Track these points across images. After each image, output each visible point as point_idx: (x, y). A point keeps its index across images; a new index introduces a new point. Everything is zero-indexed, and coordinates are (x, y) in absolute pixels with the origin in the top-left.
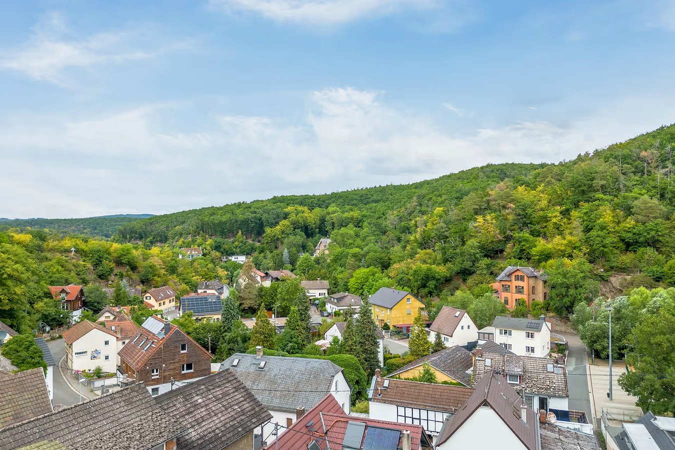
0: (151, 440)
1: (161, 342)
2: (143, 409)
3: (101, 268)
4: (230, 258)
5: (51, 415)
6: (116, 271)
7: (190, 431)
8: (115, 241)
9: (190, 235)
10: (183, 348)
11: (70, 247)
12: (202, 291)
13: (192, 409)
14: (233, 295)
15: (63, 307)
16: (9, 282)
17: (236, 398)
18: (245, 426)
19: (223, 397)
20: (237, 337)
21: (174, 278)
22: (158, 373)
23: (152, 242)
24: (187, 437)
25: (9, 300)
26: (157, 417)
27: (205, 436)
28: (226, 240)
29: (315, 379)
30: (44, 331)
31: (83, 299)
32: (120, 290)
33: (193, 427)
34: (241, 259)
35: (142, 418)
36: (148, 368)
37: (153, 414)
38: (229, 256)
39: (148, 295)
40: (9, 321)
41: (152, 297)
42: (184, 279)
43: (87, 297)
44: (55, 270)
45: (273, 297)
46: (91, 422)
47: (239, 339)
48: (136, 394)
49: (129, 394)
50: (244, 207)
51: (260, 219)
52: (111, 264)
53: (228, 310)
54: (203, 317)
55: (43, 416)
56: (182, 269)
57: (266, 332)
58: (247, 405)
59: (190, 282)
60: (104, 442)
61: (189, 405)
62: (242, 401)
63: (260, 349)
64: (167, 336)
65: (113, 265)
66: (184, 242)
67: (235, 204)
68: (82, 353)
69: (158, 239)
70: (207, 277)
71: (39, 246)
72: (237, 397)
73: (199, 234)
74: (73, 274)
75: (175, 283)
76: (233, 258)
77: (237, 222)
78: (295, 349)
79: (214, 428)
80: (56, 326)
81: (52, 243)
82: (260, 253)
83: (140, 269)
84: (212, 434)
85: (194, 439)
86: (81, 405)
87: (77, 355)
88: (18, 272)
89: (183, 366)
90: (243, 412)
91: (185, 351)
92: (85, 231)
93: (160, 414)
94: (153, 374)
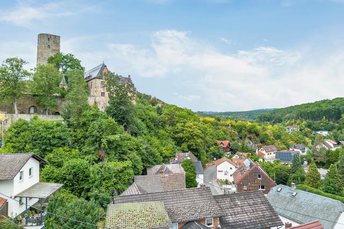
0: (204, 215)
1: (248, 172)
2: (207, 199)
3: (241, 134)
4: (317, 132)
5: (167, 192)
6: (248, 136)
7: (229, 217)
8: (257, 122)
9: (294, 119)
10: (259, 177)
11: (229, 124)
12: (292, 149)
13: (234, 206)
14: (309, 153)
15: (222, 150)
16: (195, 137)
17: (261, 207)
18: (263, 224)
19: (253, 205)
20: (298, 177)
21: (279, 141)
22: (246, 187)
23: (274, 123)
24: (227, 220)
25: (195, 145)
26: (212, 205)
27: (237, 222)
28: (315, 122)
29: (328, 211)
30: (213, 160)
31: (230, 147)
32: (244, 145)
33: (231, 215)
34: (325, 133)
35: (205, 203)
36: (241, 183)
37: (210, 203)
38: (317, 131)
39: (262, 149)
40: (196, 154)
41: (264, 150)
42: (284, 142)
43: (232, 147)
44: (221, 134)
45: (337, 157)
46: (182, 199)
47: (299, 178)
48: (205, 191)
49: (202, 191)
50: (328, 102)
51: (338, 109)
52: (246, 132)
53: (295, 161)
54: (288, 163)
55: (164, 191)
56: (284, 137)
57: (315, 177)
58: (268, 213)
59: (287, 144)
60: (185, 209)
61: (232, 204)
62: (265, 210)
63: (294, 185)
64: (251, 169)
65: (246, 133)
66: (290, 123)
67: (321, 101)
68: (221, 171)
69: (277, 121)
70: (297, 142)
71: (217, 123)
72: (263, 207)
73: (299, 118)
74: (228, 136)
75: (279, 144)
76: (319, 132)
77: (322, 111)
78: (331, 190)
79: (243, 220)
80: (218, 158)
81: (222, 122)
82: (338, 130)
83: (261, 136)
84: (242, 223)
85: (230, 222)
86: (180, 190)
87: (219, 172)
88: (199, 133)
89: (259, 186)
90: (264, 216)
91: (260, 179)
92: (246, 117)
93: (214, 204)
94: (244, 187)
